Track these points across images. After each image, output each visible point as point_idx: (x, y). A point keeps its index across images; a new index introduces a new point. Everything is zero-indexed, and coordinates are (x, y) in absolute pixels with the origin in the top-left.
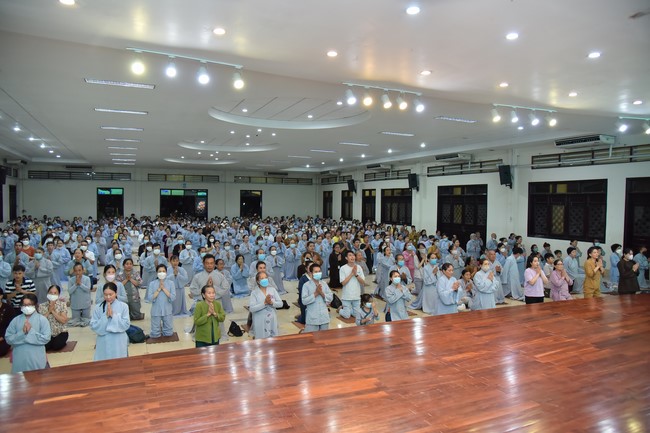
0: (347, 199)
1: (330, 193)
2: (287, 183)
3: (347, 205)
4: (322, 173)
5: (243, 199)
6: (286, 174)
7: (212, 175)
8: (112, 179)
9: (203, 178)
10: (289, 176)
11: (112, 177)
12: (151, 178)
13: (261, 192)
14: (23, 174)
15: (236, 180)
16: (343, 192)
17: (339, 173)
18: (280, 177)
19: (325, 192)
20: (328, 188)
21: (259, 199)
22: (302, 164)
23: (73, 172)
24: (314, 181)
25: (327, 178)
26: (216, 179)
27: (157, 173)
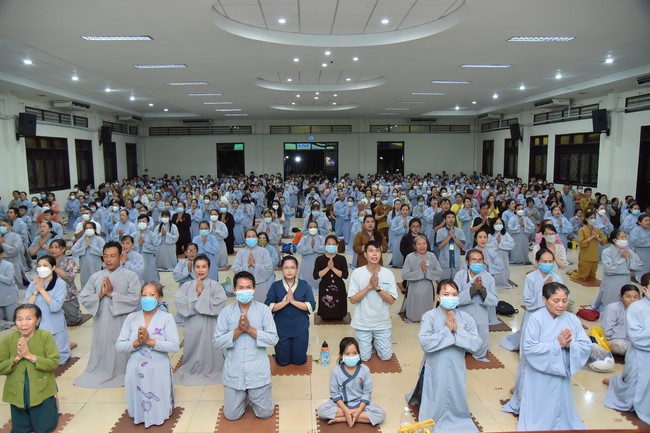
0: (511, 150)
1: (491, 142)
2: (436, 132)
3: (512, 157)
4: (480, 117)
5: (380, 153)
6: (433, 119)
7: (342, 125)
9: (332, 129)
10: (438, 123)
11: (231, 131)
12: (274, 130)
13: (403, 143)
14: (144, 131)
15: (373, 129)
16: (507, 141)
17: (502, 115)
18: (428, 124)
19: (485, 142)
20: (489, 136)
21: (400, 152)
22: (451, 107)
23: (195, 126)
24: (472, 128)
25: (488, 124)
26: (348, 129)
27: (281, 126)
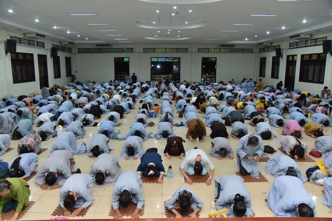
0: (276, 63)
1: (265, 58)
2: (234, 52)
3: (276, 67)
4: (259, 44)
5: (203, 64)
6: (233, 45)
7: (183, 48)
8: (122, 52)
9: (177, 50)
10: (235, 47)
11: (122, 51)
12: (146, 50)
13: (216, 58)
14: (75, 50)
15: (200, 50)
16: (273, 58)
17: (271, 43)
18: (229, 48)
19: (261, 58)
20: (264, 55)
21: (214, 63)
22: (243, 39)
23: (103, 48)
24: (254, 51)
25: (263, 48)
26: (185, 50)
27: (149, 49)
